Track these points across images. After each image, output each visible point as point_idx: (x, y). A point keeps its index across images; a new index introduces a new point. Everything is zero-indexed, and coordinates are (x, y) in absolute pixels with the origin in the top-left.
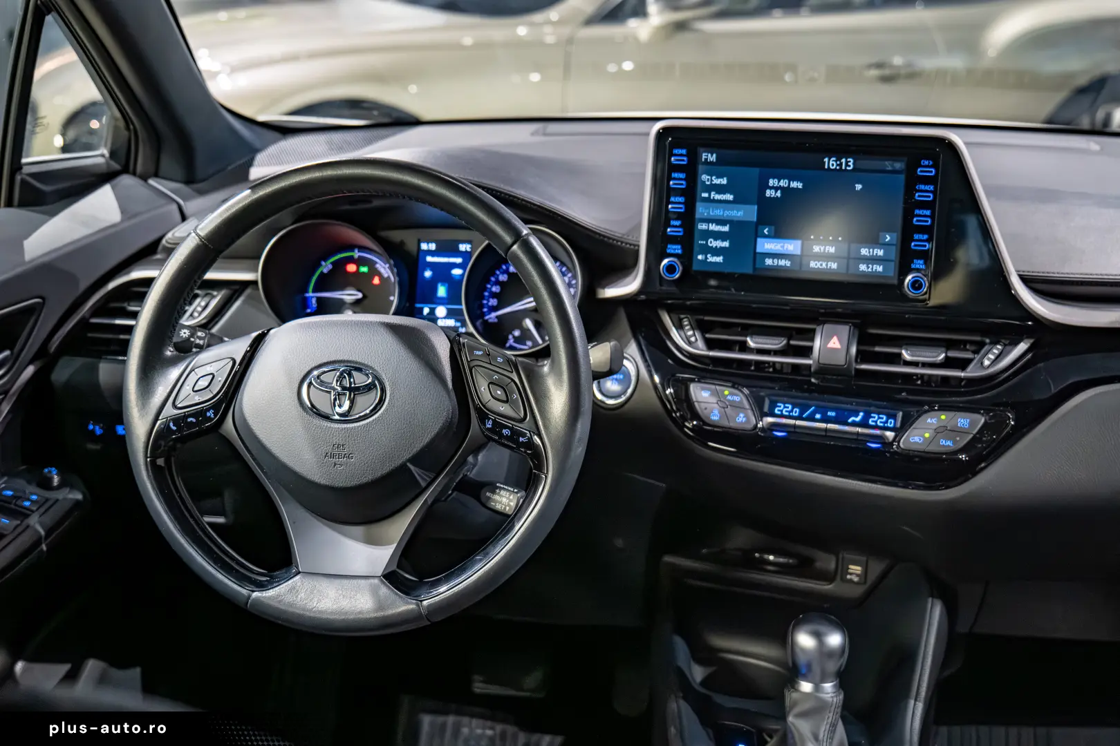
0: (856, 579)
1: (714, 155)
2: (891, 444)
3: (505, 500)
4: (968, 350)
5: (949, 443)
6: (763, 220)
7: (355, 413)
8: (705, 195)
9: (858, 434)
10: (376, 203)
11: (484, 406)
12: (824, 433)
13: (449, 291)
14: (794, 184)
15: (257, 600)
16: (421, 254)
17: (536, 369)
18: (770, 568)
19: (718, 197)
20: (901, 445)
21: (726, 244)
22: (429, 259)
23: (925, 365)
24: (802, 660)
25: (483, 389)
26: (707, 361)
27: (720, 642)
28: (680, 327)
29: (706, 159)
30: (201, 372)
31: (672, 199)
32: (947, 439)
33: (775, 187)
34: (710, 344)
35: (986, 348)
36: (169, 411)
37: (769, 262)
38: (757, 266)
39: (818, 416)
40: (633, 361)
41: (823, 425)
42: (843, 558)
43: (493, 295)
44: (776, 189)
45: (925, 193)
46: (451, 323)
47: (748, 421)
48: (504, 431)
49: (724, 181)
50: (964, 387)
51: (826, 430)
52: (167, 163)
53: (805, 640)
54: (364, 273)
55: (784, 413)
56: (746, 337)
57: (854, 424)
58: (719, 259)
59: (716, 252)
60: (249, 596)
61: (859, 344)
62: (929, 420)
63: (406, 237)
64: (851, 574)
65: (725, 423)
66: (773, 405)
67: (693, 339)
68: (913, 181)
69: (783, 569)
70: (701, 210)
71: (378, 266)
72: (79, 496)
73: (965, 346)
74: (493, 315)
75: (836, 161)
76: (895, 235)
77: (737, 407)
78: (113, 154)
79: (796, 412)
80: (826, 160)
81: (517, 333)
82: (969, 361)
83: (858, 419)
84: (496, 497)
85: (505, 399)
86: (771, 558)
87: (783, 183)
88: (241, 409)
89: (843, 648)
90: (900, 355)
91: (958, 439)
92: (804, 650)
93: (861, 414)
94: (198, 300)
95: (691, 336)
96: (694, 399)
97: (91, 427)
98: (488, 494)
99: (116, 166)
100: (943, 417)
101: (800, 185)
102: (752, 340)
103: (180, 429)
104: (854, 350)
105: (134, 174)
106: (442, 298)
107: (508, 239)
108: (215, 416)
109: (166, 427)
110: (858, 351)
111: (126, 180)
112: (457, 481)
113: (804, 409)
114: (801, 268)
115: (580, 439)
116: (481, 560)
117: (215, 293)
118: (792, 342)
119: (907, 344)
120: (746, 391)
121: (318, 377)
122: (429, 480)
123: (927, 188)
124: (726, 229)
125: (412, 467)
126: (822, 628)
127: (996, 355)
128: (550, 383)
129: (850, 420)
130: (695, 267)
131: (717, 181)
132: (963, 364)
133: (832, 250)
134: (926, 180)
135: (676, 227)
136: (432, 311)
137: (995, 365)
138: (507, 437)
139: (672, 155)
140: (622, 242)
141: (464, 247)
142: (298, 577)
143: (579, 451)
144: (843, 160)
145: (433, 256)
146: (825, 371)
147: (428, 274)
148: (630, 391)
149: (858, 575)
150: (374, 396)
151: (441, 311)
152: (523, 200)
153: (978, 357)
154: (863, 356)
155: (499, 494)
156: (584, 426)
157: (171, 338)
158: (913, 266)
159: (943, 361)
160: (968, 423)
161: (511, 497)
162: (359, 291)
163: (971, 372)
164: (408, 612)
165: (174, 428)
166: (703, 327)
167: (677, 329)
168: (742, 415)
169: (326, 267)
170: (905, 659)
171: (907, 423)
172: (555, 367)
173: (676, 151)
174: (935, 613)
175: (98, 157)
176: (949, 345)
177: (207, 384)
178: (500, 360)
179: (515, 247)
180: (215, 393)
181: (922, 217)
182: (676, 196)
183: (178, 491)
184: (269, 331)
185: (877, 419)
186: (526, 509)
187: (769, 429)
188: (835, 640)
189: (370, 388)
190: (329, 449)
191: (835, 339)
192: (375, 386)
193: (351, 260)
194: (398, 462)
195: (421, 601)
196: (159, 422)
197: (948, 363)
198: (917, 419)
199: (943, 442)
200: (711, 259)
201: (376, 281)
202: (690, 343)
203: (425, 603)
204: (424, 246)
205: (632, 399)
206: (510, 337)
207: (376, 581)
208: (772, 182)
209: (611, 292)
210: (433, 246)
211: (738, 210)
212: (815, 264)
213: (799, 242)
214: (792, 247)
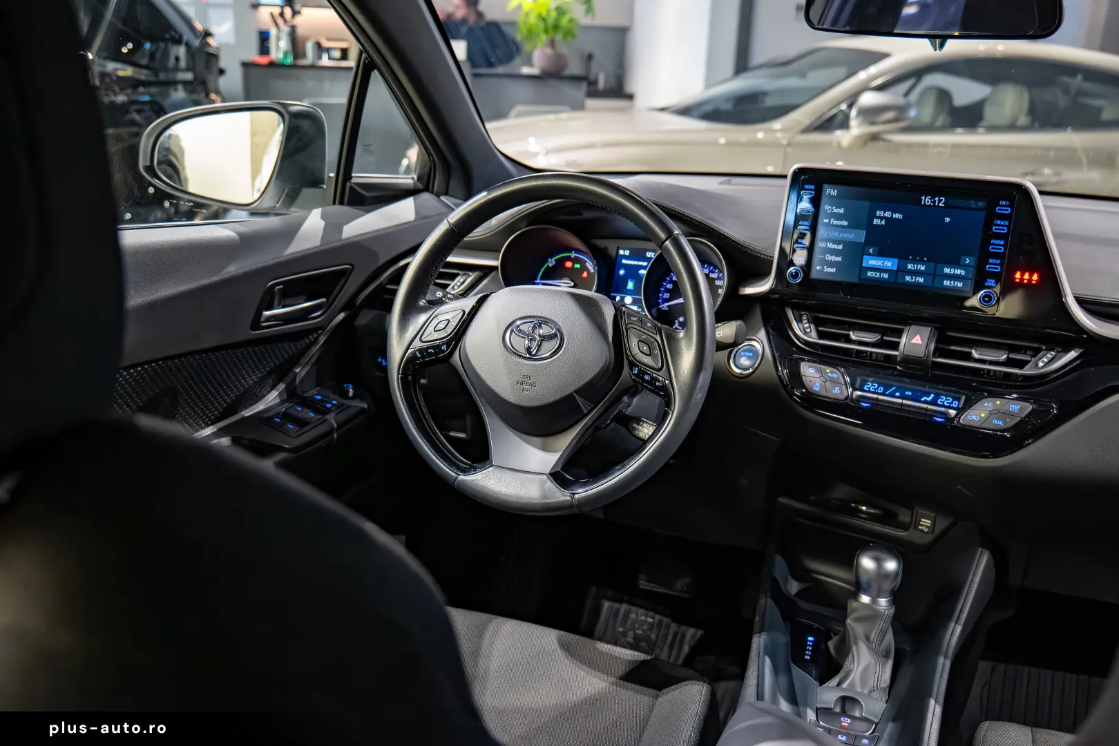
0: (926, 530)
1: (836, 191)
2: (953, 419)
3: (645, 430)
4: (1026, 354)
5: (1000, 423)
6: (868, 242)
7: (541, 353)
8: (826, 221)
9: (927, 409)
10: (587, 214)
11: (633, 357)
12: (899, 407)
13: (635, 285)
14: (896, 216)
15: (462, 481)
16: (619, 258)
17: (674, 334)
18: (862, 515)
20: (961, 421)
21: (839, 259)
22: (624, 261)
23: (991, 363)
24: (864, 579)
25: (634, 345)
26: (817, 347)
27: (814, 565)
28: (799, 320)
29: (829, 194)
30: (441, 318)
31: (801, 223)
32: (998, 419)
33: (881, 217)
34: (821, 335)
35: (1042, 353)
36: (417, 344)
37: (869, 274)
38: (862, 277)
39: (898, 394)
40: (760, 342)
41: (900, 401)
42: (917, 512)
43: (667, 291)
44: (882, 218)
45: (1000, 226)
46: (635, 308)
47: (841, 392)
48: (646, 377)
49: (842, 211)
50: (1020, 382)
51: (902, 404)
52: (454, 185)
53: (867, 563)
54: (577, 268)
55: (871, 389)
56: (849, 331)
57: (925, 402)
58: (833, 270)
59: (831, 264)
60: (456, 478)
61: (937, 342)
62: (986, 404)
63: (610, 245)
64: (922, 525)
65: (824, 393)
66: (864, 383)
67: (808, 330)
68: (991, 217)
69: (872, 518)
70: (822, 232)
71: (587, 264)
72: (366, 406)
73: (1026, 351)
74: (666, 304)
75: (931, 199)
76: (973, 259)
77: (834, 382)
78: (419, 178)
79: (881, 390)
80: (923, 198)
81: (681, 319)
82: (1027, 362)
83: (929, 399)
84: (640, 428)
85: (649, 353)
86: (864, 508)
87: (888, 214)
88: (465, 347)
89: (897, 573)
90: (971, 353)
91: (1008, 420)
92: (866, 571)
93: (932, 395)
94: (459, 277)
95: (807, 328)
96: (803, 374)
97: (380, 360)
98: (634, 425)
99: (420, 186)
100: (998, 402)
101: (900, 216)
102: (853, 334)
103: (423, 357)
104: (932, 347)
105: (432, 192)
106: (630, 290)
107: (663, 236)
108: (447, 350)
109: (414, 354)
110: (936, 348)
111: (426, 196)
112: (614, 414)
113: (887, 387)
114: (896, 279)
115: (701, 387)
116: (620, 469)
117: (471, 274)
118: (885, 338)
119: (977, 346)
120: (842, 370)
121: (518, 326)
122: (590, 408)
123: (1003, 223)
124: (840, 247)
125: (577, 397)
126: (881, 555)
127: (1049, 359)
128: (683, 344)
129: (923, 399)
130: (814, 275)
131: (836, 211)
132: (1022, 365)
133: (923, 268)
134: (1003, 217)
136: (622, 299)
137: (1049, 366)
138: (647, 382)
139: (803, 189)
140: (761, 254)
141: (649, 255)
142: (491, 469)
143: (700, 396)
144: (937, 199)
145: (627, 259)
146: (909, 361)
147: (622, 272)
148: (756, 365)
149: (927, 527)
150: (554, 344)
151: (628, 300)
152: (688, 217)
153: (1034, 360)
154: (939, 352)
155: (642, 426)
156: (705, 378)
157: (425, 295)
158: (986, 284)
159: (1005, 360)
160: (1016, 408)
161: (650, 429)
162: (572, 281)
163: (1027, 371)
164: (564, 501)
165: (419, 356)
166: (817, 322)
167: (797, 322)
168: (837, 388)
169: (551, 262)
170: (952, 592)
171: (968, 405)
172: (688, 334)
173: (806, 187)
174: (983, 560)
175: (408, 180)
176: (1011, 349)
177: (443, 326)
178: (649, 325)
179: (667, 242)
180: (448, 333)
181: (997, 246)
182: (802, 220)
183: (418, 399)
184: (491, 293)
185: (943, 400)
186: (656, 437)
187: (857, 400)
188: (891, 565)
189: (551, 337)
190: (520, 379)
191: (918, 337)
192: (557, 336)
193: (569, 259)
194: (568, 392)
195: (574, 494)
196: (409, 351)
197: (1009, 363)
198: (977, 402)
199: (995, 422)
200: (828, 270)
201: (585, 275)
202: (806, 333)
203: (576, 496)
204: (621, 252)
205: (756, 372)
206: (676, 321)
207: (545, 477)
208: (878, 213)
209: (749, 290)
210: (627, 253)
211: (851, 233)
212: (908, 278)
213: (896, 260)
214: (890, 264)
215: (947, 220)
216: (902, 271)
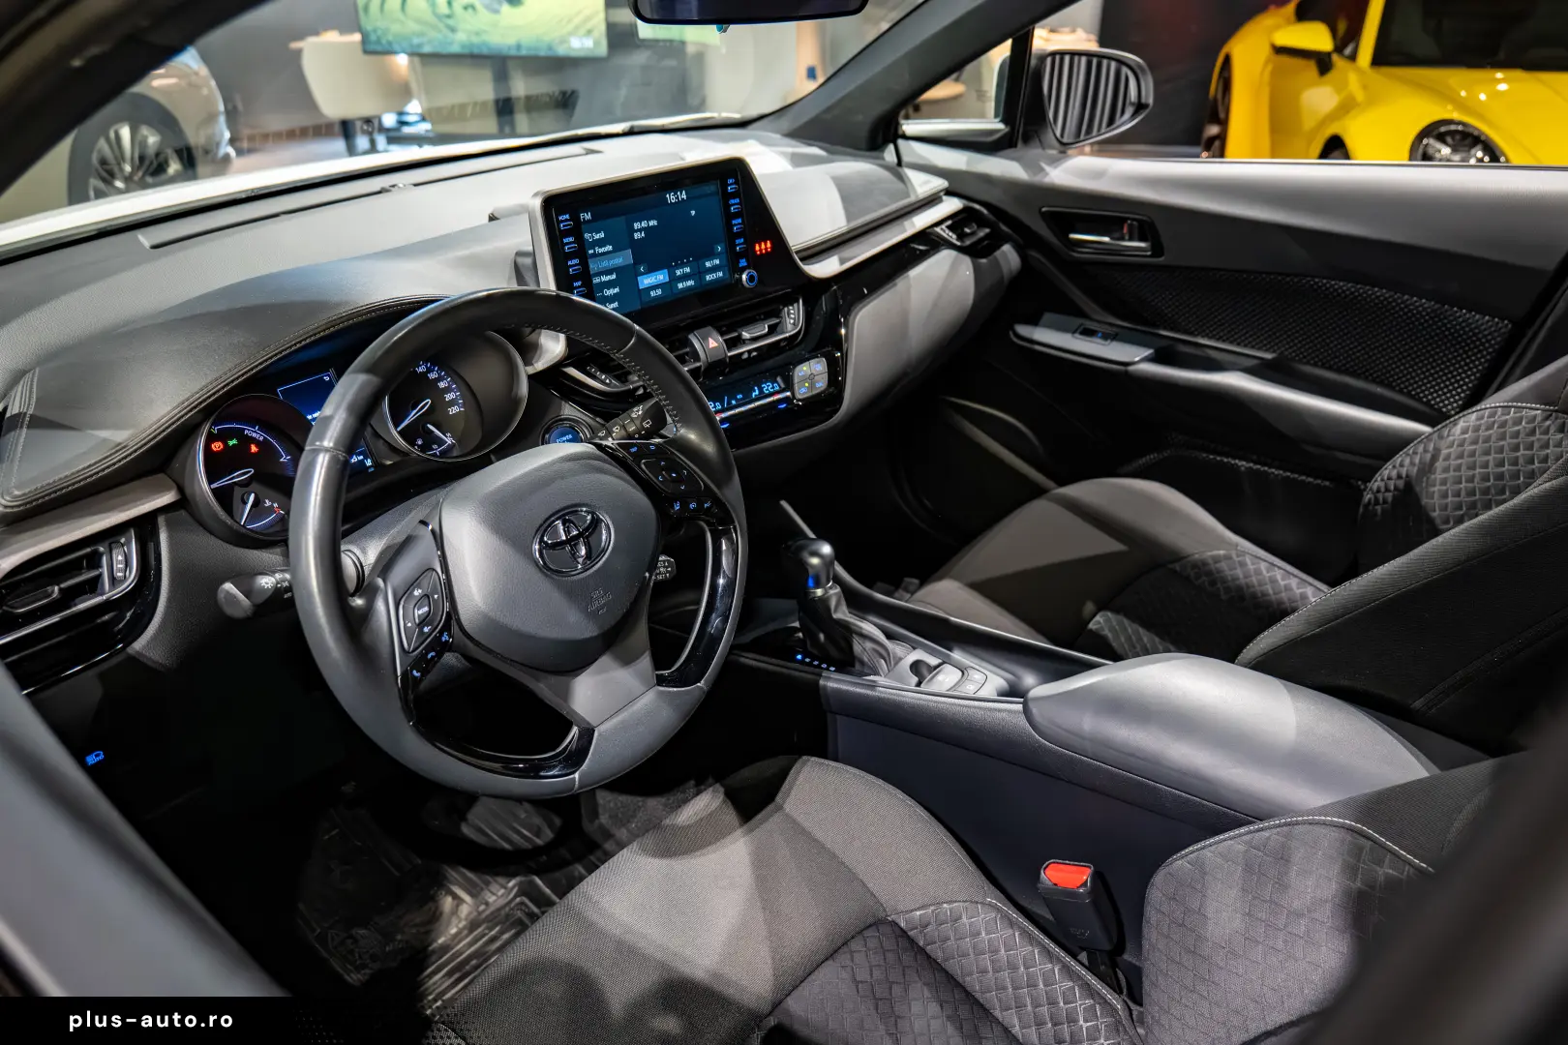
1: (592, 214)
2: (793, 399)
5: (820, 385)
6: (637, 262)
8: (591, 252)
12: (757, 412)
14: (652, 223)
19: (601, 250)
20: (797, 398)
21: (617, 290)
24: (814, 575)
28: (592, 375)
29: (584, 219)
31: (570, 263)
32: (817, 382)
35: (785, 311)
37: (649, 295)
38: (644, 300)
39: (735, 403)
41: (745, 408)
44: (640, 230)
45: (735, 205)
48: (691, 506)
49: (602, 235)
54: (235, 445)
58: (616, 305)
59: (612, 299)
60: (573, 780)
61: (721, 337)
62: (799, 374)
67: (608, 381)
68: (727, 197)
70: (593, 266)
73: (774, 315)
75: (674, 195)
76: (723, 245)
79: (719, 406)
80: (668, 196)
83: (757, 394)
85: (679, 478)
87: (644, 224)
90: (742, 336)
91: (820, 380)
92: (813, 567)
93: (756, 390)
95: (604, 380)
100: (803, 369)
101: (655, 223)
103: (425, 672)
104: (723, 343)
113: (721, 401)
117: (123, 541)
119: (744, 326)
123: (735, 201)
124: (614, 276)
127: (794, 315)
129: (752, 398)
131: (597, 237)
132: (780, 328)
133: (689, 270)
134: (734, 195)
135: (579, 287)
137: (798, 319)
138: (693, 511)
139: (559, 222)
144: (678, 193)
146: (711, 367)
153: (783, 320)
154: (729, 345)
158: (740, 266)
159: (768, 330)
160: (818, 365)
162: (247, 467)
165: (417, 674)
171: (788, 382)
173: (561, 218)
177: (426, 609)
178: (652, 447)
180: (440, 613)
181: (737, 225)
182: (571, 260)
185: (768, 388)
188: (826, 550)
189: (595, 523)
191: (710, 340)
196: (400, 678)
197: (772, 331)
198: (791, 376)
199: (816, 386)
200: (610, 307)
201: (254, 449)
202: (608, 386)
207: (656, 689)
208: (637, 226)
211: (619, 257)
212: (680, 286)
213: (666, 271)
214: (661, 277)
215: (693, 213)
216: (674, 279)
